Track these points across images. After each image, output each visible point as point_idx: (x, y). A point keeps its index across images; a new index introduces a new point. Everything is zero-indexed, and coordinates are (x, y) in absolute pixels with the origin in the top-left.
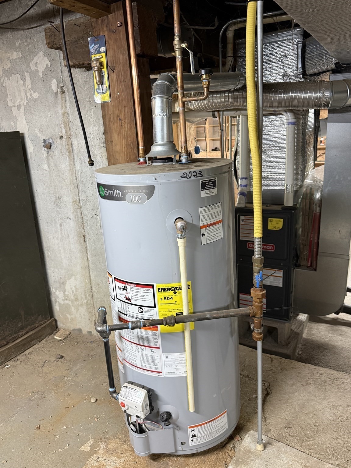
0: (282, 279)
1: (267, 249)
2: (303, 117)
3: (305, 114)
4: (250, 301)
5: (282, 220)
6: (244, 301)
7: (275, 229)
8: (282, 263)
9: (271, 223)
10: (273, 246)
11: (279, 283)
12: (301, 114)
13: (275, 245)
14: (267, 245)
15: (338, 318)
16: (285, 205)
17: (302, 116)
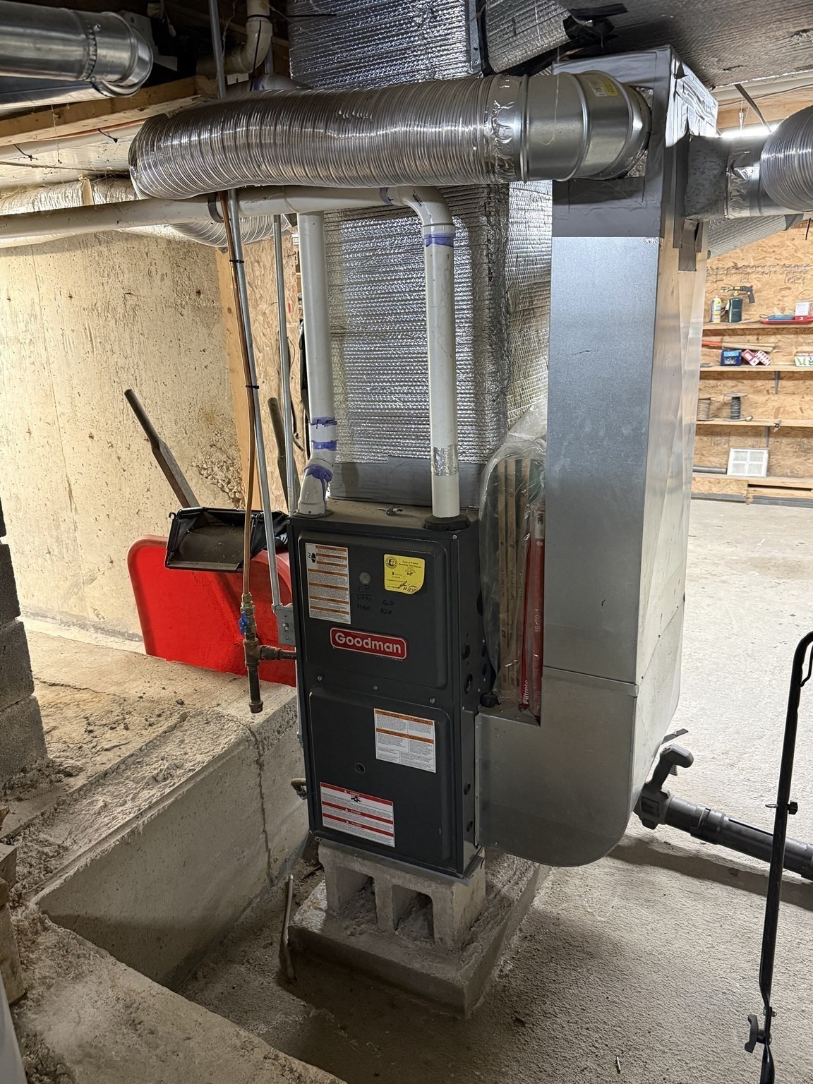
0: (432, 747)
1: (384, 653)
2: (489, 221)
3: (497, 212)
4: (349, 810)
5: (421, 562)
6: (333, 809)
7: (404, 589)
8: (432, 698)
9: (393, 570)
10: (400, 643)
11: (427, 760)
12: (483, 209)
13: (406, 640)
14: (384, 641)
15: (653, 840)
16: (435, 514)
17: (485, 218)
